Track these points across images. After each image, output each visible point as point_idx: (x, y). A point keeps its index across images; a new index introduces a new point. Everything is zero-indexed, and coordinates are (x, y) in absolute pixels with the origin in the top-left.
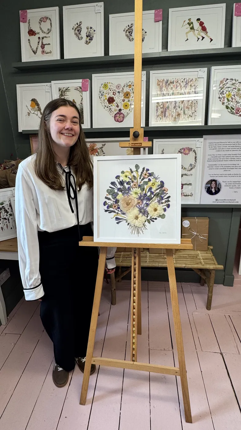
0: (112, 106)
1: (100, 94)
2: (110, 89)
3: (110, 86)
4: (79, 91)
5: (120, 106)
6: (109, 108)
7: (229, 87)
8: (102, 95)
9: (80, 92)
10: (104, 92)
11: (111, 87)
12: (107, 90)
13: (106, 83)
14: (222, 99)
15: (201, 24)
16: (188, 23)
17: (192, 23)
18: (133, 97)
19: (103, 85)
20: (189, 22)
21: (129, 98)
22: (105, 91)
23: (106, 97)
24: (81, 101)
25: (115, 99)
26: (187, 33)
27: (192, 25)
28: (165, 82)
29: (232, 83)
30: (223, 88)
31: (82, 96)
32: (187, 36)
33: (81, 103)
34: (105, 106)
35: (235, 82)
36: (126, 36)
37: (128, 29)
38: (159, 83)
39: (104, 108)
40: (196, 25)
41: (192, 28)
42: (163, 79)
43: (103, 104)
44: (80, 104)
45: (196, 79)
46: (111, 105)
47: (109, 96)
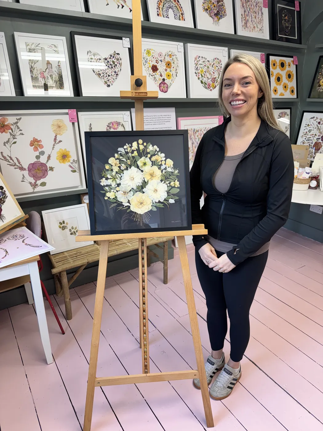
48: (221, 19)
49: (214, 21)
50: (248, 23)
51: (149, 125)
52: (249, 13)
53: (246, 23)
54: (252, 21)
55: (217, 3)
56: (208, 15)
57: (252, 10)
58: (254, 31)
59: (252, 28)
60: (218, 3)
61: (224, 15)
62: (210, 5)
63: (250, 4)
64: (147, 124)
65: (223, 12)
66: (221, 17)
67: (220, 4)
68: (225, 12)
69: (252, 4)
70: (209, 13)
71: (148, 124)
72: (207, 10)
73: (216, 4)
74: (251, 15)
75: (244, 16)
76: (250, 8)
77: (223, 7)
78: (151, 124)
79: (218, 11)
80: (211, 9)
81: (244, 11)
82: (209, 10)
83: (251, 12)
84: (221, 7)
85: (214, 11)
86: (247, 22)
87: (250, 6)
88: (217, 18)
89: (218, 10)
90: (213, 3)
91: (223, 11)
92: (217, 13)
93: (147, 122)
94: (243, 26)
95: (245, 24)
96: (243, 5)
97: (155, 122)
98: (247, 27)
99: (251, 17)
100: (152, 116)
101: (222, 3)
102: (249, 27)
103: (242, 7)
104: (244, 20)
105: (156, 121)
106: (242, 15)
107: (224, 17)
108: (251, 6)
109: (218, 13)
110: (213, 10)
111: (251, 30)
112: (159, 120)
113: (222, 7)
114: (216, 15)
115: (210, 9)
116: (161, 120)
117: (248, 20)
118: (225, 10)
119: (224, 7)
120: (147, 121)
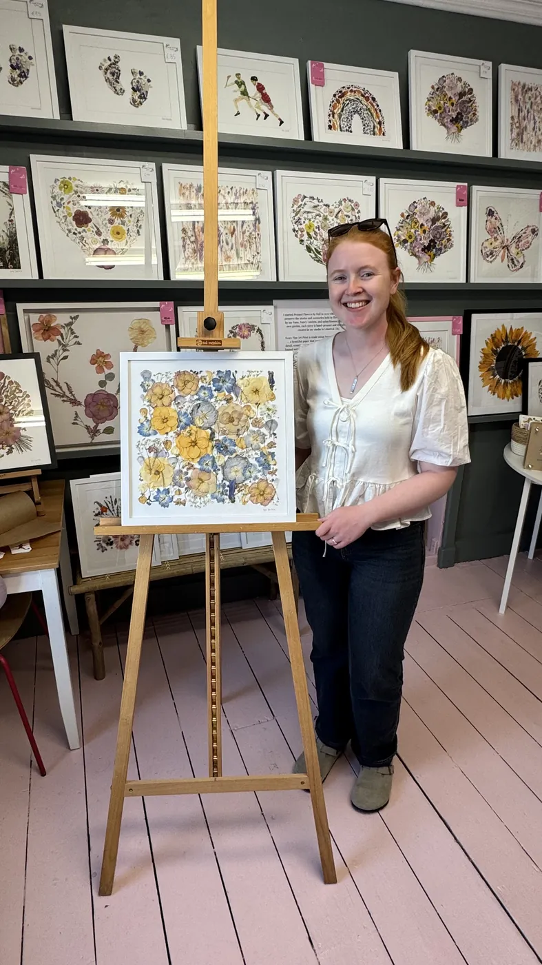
0: (86, 232)
1: (54, 202)
2: (76, 192)
3: (77, 187)
4: (4, 192)
5: (103, 234)
6: (78, 235)
7: (308, 212)
8: (59, 205)
9: (6, 194)
10: (62, 199)
11: (79, 189)
12: (71, 194)
13: (67, 179)
14: (300, 232)
15: (260, 88)
16: (236, 82)
17: (243, 83)
18: (131, 216)
19: (59, 183)
20: (236, 79)
21: (123, 217)
22: (66, 197)
23: (70, 210)
24: (11, 214)
25: (90, 216)
26: (236, 101)
27: (243, 87)
28: (194, 190)
29: (313, 205)
30: (299, 211)
31: (10, 205)
32: (237, 107)
33: (10, 221)
34: (70, 232)
35: (318, 203)
36: (106, 81)
37: (110, 66)
38: (183, 190)
39: (68, 235)
40: (252, 89)
41: (245, 93)
42: (189, 183)
43: (63, 226)
44: (8, 223)
45: (253, 190)
46: (84, 230)
47: (76, 208)
48: (466, 127)
49: (448, 133)
50: (525, 133)
51: (305, 330)
52: (528, 112)
53: (520, 135)
54: (534, 129)
55: (457, 98)
56: (436, 121)
57: (538, 106)
58: (537, 149)
59: (533, 143)
60: (460, 98)
61: (471, 120)
62: (442, 102)
63: (532, 95)
64: (302, 328)
65: (470, 115)
66: (466, 125)
67: (464, 98)
68: (474, 114)
69: (538, 94)
70: (438, 118)
71: (304, 328)
72: (435, 112)
73: (455, 99)
74: (534, 119)
75: (516, 120)
76: (532, 103)
77: (472, 105)
78: (311, 330)
79: (458, 114)
80: (445, 110)
81: (519, 110)
82: (439, 112)
83: (534, 110)
84: (467, 105)
85: (450, 114)
86: (523, 132)
87: (532, 100)
88: (457, 127)
89: (458, 110)
90: (450, 98)
91: (470, 113)
92: (457, 117)
93: (304, 324)
94: (513, 140)
95: (518, 134)
96: (516, 96)
97: (319, 326)
98: (522, 142)
99: (532, 122)
100: (314, 314)
101: (469, 96)
102: (528, 141)
103: (513, 102)
104: (517, 127)
105: (320, 324)
106: (512, 117)
107: (471, 125)
108: (536, 99)
109: (459, 116)
110: (449, 112)
111: (532, 147)
112: (327, 322)
113: (470, 105)
114: (455, 121)
115: (442, 110)
116: (331, 322)
117: (526, 127)
118: (476, 110)
119: (474, 105)
120: (303, 322)
